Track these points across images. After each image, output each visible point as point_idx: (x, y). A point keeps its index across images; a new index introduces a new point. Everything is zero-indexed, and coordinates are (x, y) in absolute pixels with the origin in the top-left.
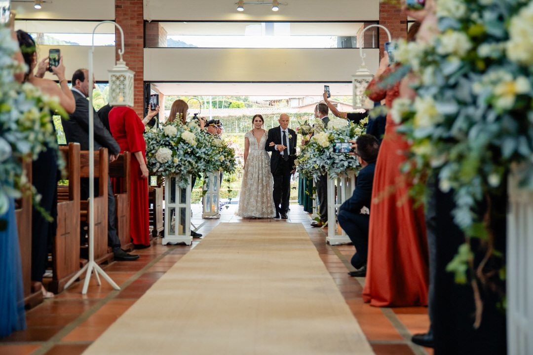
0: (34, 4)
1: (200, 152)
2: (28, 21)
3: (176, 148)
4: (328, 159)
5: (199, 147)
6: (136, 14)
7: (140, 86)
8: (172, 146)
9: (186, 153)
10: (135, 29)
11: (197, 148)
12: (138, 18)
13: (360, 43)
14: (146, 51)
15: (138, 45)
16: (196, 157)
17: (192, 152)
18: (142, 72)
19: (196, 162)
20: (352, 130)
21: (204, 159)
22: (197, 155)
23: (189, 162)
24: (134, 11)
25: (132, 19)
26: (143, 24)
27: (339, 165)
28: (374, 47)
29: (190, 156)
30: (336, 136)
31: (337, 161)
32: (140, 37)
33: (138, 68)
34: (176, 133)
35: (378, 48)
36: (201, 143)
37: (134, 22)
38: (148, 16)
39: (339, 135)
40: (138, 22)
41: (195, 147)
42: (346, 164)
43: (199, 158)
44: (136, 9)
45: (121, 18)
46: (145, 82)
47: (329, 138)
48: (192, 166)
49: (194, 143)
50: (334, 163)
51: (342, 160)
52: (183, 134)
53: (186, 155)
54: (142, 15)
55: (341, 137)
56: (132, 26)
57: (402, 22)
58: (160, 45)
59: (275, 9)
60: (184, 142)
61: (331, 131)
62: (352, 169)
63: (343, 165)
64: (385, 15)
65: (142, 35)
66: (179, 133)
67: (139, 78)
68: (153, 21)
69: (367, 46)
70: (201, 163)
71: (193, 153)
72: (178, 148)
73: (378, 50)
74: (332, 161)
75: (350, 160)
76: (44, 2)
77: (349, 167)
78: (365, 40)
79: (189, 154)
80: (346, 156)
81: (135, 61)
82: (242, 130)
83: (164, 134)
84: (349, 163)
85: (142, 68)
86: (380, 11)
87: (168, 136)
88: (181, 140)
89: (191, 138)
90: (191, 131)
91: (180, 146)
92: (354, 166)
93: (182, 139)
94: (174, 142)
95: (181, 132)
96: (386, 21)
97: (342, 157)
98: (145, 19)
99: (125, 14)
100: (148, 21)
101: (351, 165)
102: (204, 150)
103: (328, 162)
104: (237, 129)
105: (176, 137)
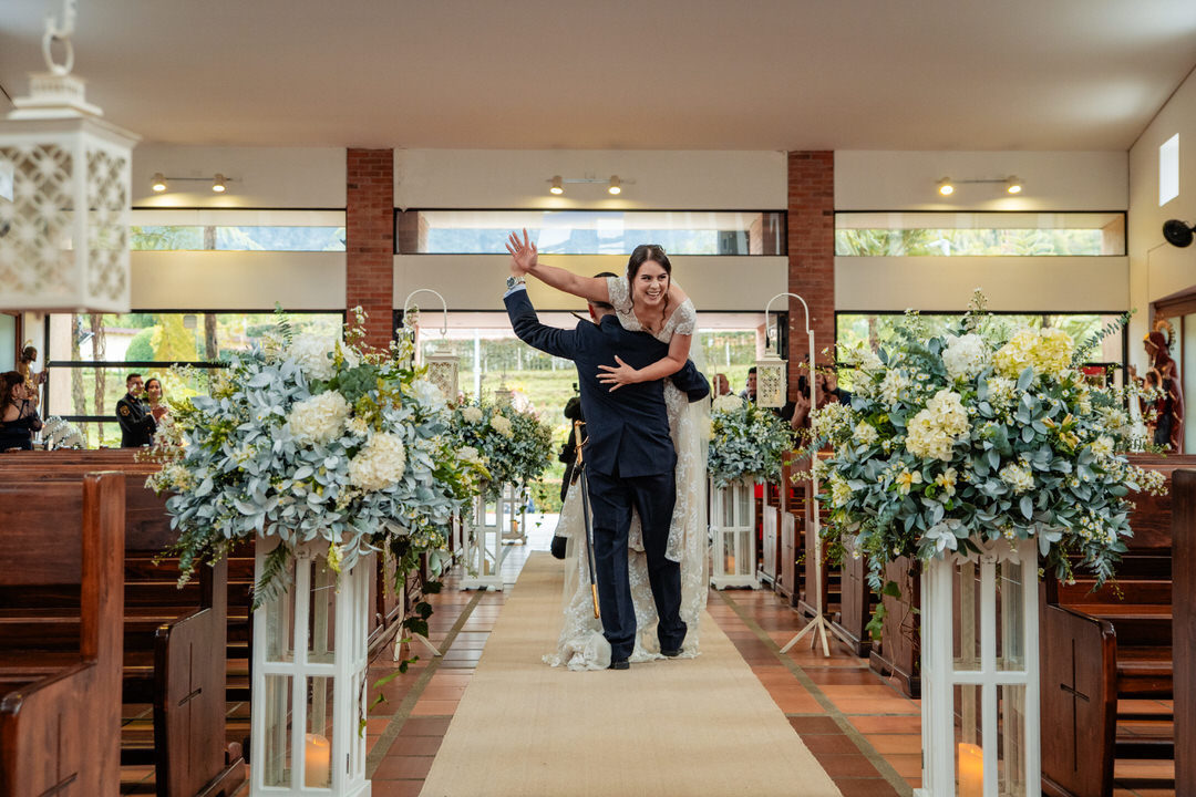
0: (213, 182)
1: (519, 448)
2: (201, 211)
3: (482, 442)
4: (713, 458)
5: (516, 440)
6: (381, 197)
7: (386, 318)
8: (475, 438)
9: (498, 449)
10: (380, 224)
11: (514, 441)
12: (384, 205)
13: (756, 246)
14: (398, 259)
15: (385, 251)
16: (512, 455)
17: (506, 447)
18: (391, 295)
19: (513, 464)
20: (750, 414)
21: (525, 458)
22: (515, 452)
23: (502, 463)
24: (379, 194)
25: (374, 206)
26: (392, 216)
27: (731, 468)
28: (778, 253)
29: (504, 455)
30: (726, 423)
31: (727, 462)
32: (389, 237)
33: (384, 288)
34: (481, 419)
35: (787, 254)
36: (521, 434)
37: (378, 212)
38: (402, 200)
39: (730, 421)
40: (384, 212)
41: (511, 439)
42: (741, 466)
43: (517, 458)
44: (381, 190)
45: (356, 204)
46: (395, 311)
47: (715, 427)
48: (507, 469)
49: (510, 435)
50: (722, 464)
51: (735, 460)
52: (492, 421)
53: (498, 453)
54: (391, 199)
55: (733, 424)
56: (375, 218)
57: (826, 213)
58: (420, 251)
59: (615, 190)
60: (495, 433)
61: (718, 415)
62: (751, 473)
63: (737, 468)
64: (798, 201)
65: (391, 233)
66: (486, 419)
67: (386, 304)
68: (410, 210)
69: (768, 251)
70: (520, 464)
71: (507, 450)
72: (485, 442)
73: (786, 259)
74: (720, 461)
75: (748, 460)
76: (229, 179)
77: (745, 470)
78: (764, 241)
79: (501, 451)
80: (741, 454)
81: (378, 277)
82: (529, 365)
83: (462, 421)
84: (746, 464)
85: (391, 288)
86: (790, 195)
87: (469, 424)
88: (489, 429)
89: (506, 427)
90: (504, 415)
91: (488, 439)
92: (754, 470)
93: (491, 428)
94: (479, 431)
95: (490, 418)
96: (800, 210)
97: (734, 456)
98: (395, 206)
99: (362, 199)
100: (400, 210)
101: (749, 467)
102: (523, 444)
103: (714, 462)
104: (520, 363)
105: (481, 425)
